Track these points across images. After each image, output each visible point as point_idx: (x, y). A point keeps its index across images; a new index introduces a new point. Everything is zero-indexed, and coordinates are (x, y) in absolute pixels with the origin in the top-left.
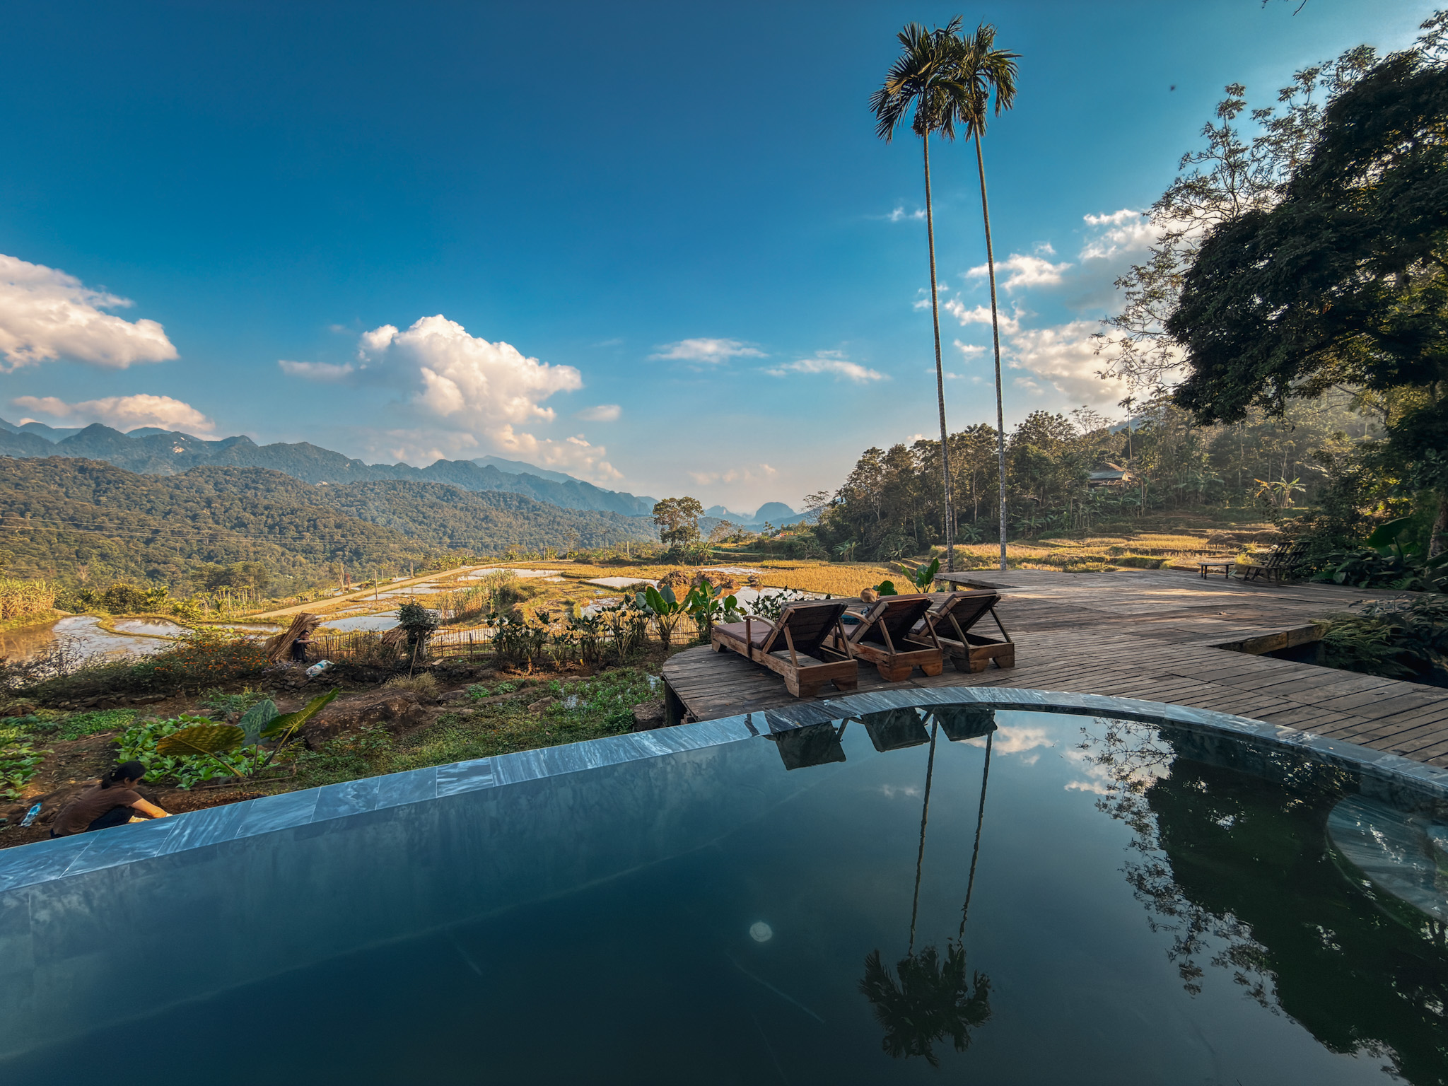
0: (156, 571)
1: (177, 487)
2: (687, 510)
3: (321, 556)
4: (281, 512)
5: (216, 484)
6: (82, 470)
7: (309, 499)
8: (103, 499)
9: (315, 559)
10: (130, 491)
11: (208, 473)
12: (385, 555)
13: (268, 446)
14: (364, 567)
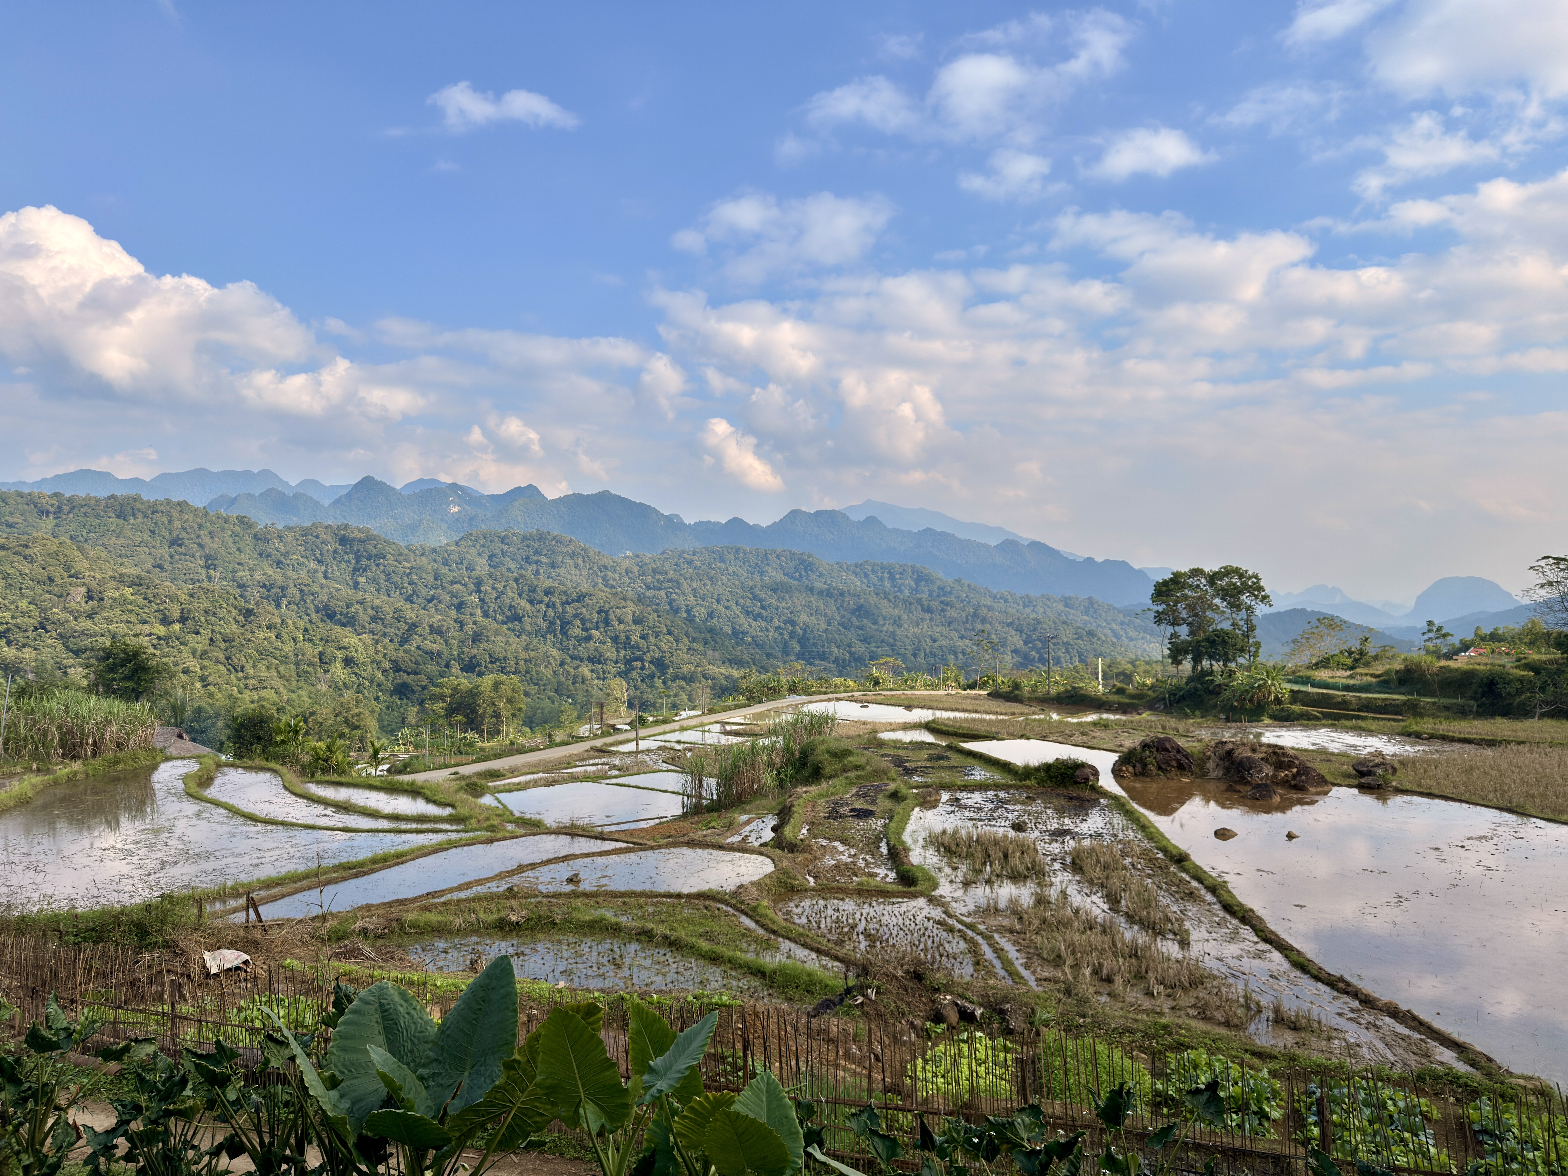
0: (405, 685)
1: (446, 563)
2: (1231, 595)
3: (612, 668)
4: (564, 598)
5: (491, 557)
6: (343, 540)
7: (604, 579)
8: (361, 580)
9: (604, 672)
10: (390, 569)
11: (482, 542)
12: (699, 669)
13: (560, 499)
14: (668, 688)
